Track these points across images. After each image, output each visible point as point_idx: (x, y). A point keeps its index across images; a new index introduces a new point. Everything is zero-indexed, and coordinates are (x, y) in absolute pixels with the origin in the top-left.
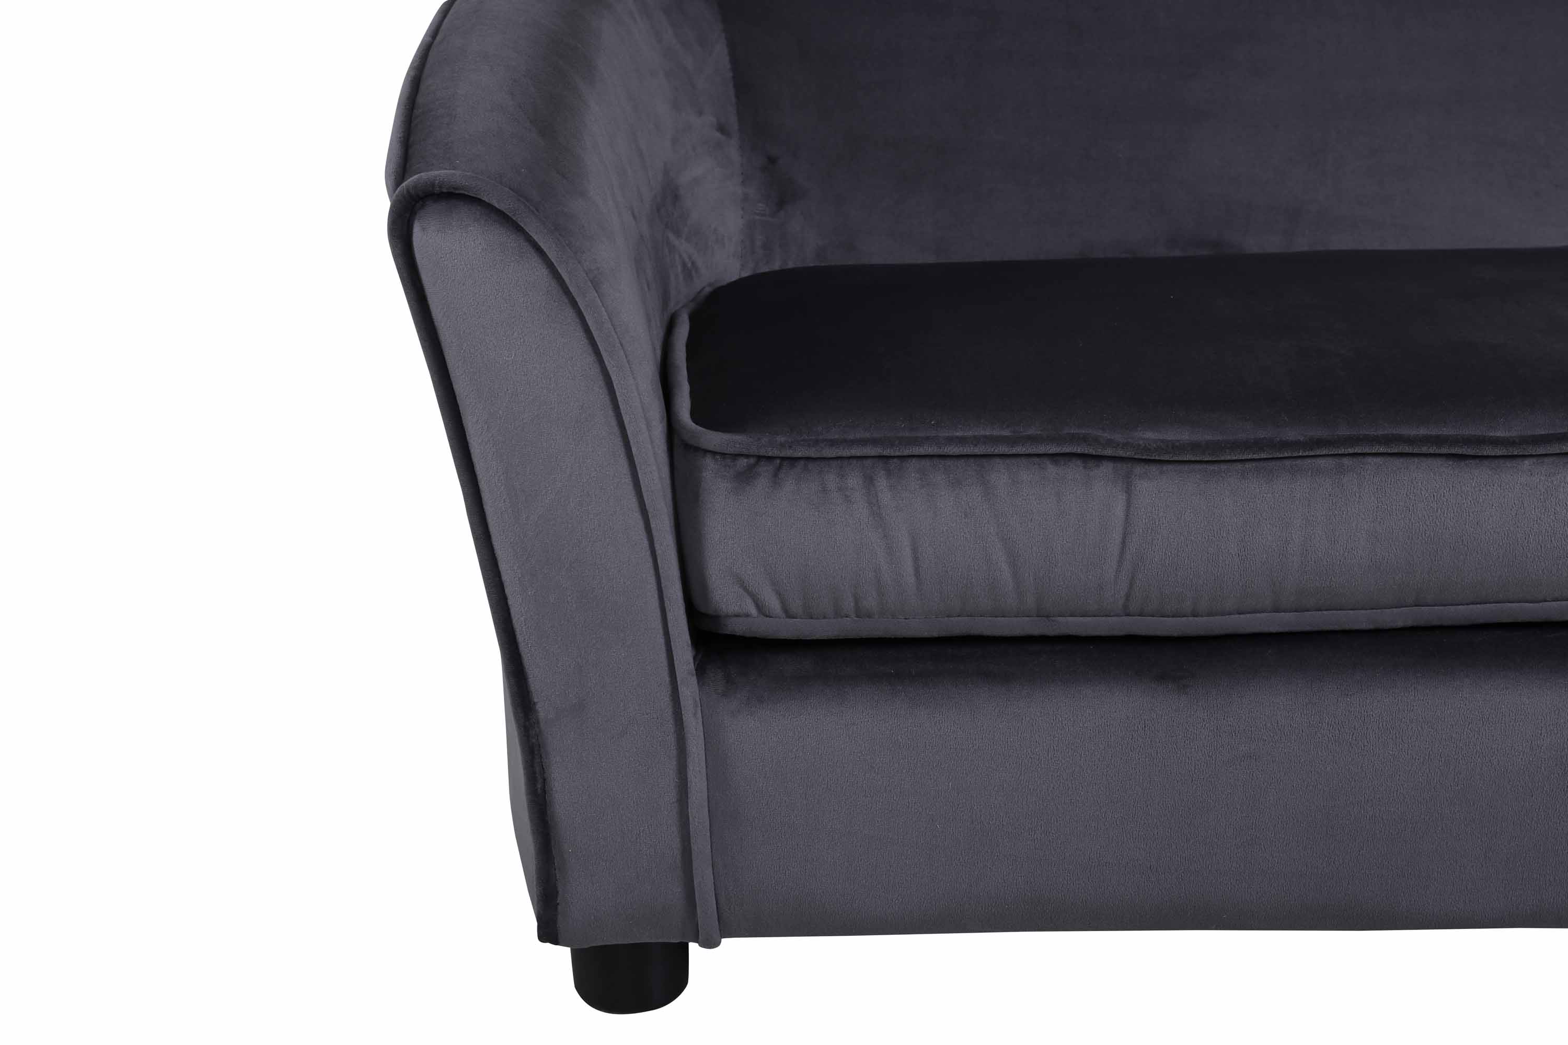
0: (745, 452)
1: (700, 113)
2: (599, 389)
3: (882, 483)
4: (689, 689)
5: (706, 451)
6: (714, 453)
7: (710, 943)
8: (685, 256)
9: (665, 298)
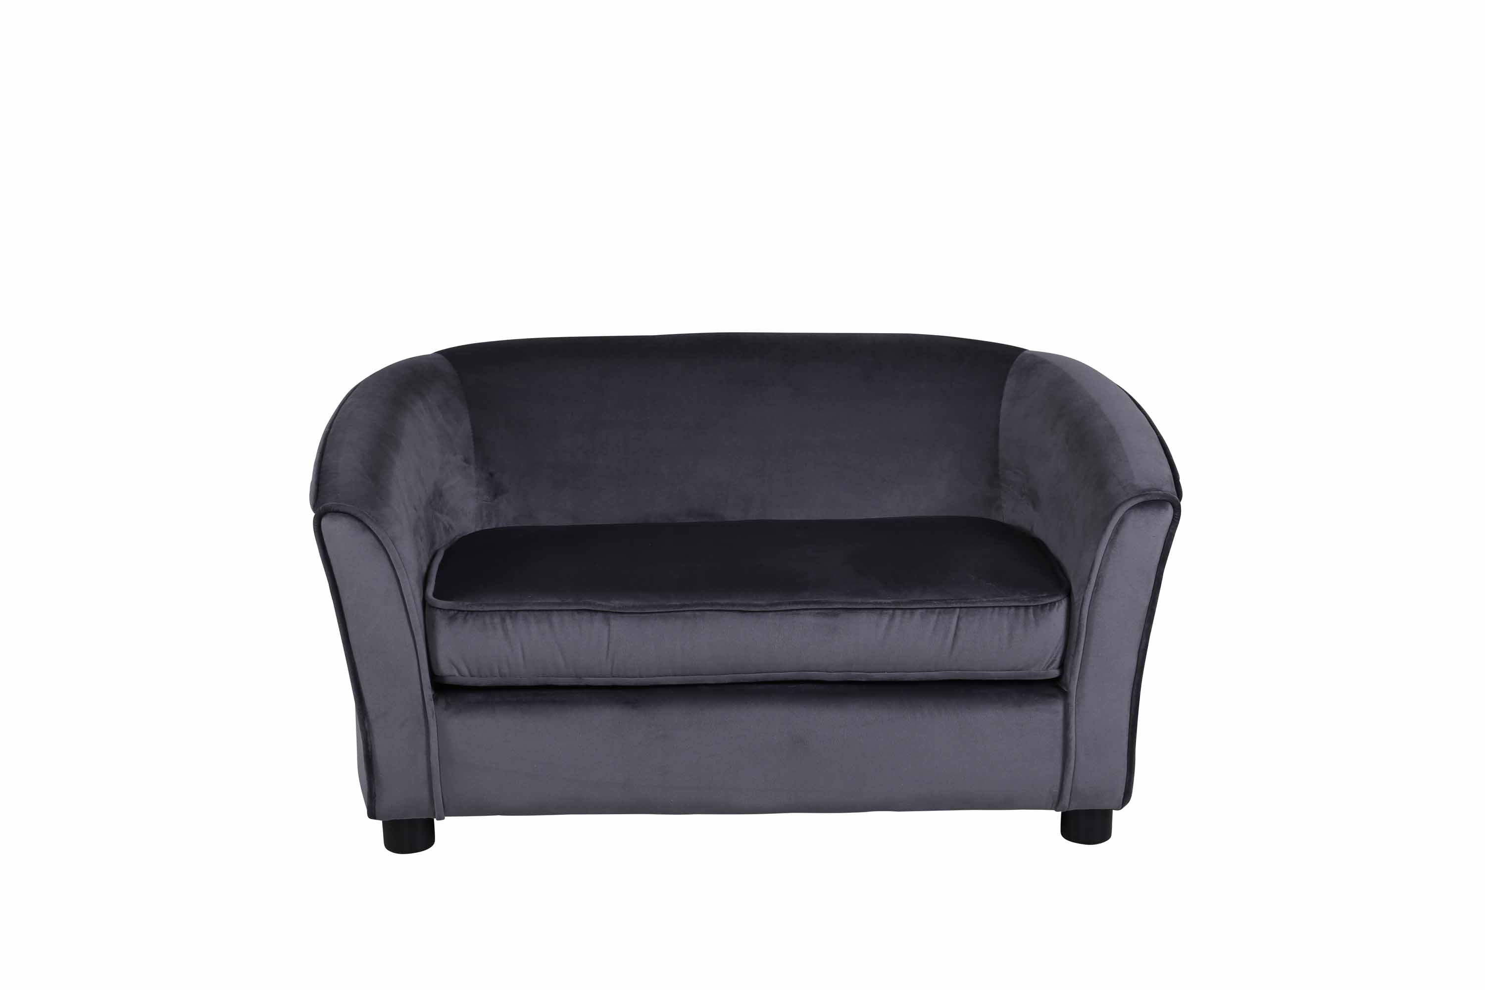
0: (452, 608)
1: (455, 454)
2: (394, 585)
3: (508, 621)
4: (430, 705)
5: (438, 608)
6: (440, 609)
7: (441, 818)
8: (445, 523)
9: (433, 543)
